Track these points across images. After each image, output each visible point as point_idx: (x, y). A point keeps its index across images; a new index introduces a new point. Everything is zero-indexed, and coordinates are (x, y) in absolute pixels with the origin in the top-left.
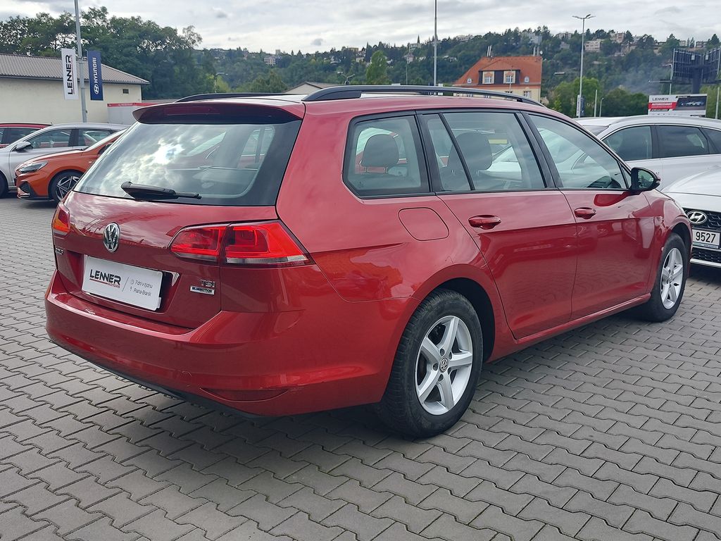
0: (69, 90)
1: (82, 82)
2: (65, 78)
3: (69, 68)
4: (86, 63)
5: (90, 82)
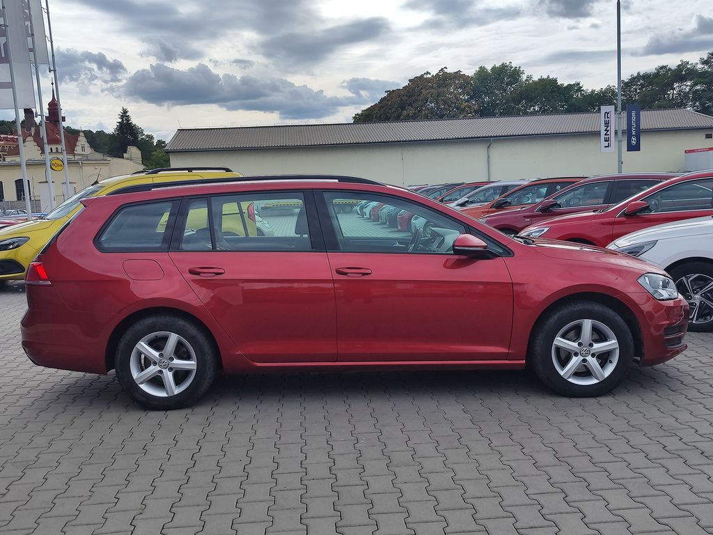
0: (606, 144)
1: (620, 133)
2: (603, 133)
3: (607, 124)
4: (624, 115)
5: (628, 133)
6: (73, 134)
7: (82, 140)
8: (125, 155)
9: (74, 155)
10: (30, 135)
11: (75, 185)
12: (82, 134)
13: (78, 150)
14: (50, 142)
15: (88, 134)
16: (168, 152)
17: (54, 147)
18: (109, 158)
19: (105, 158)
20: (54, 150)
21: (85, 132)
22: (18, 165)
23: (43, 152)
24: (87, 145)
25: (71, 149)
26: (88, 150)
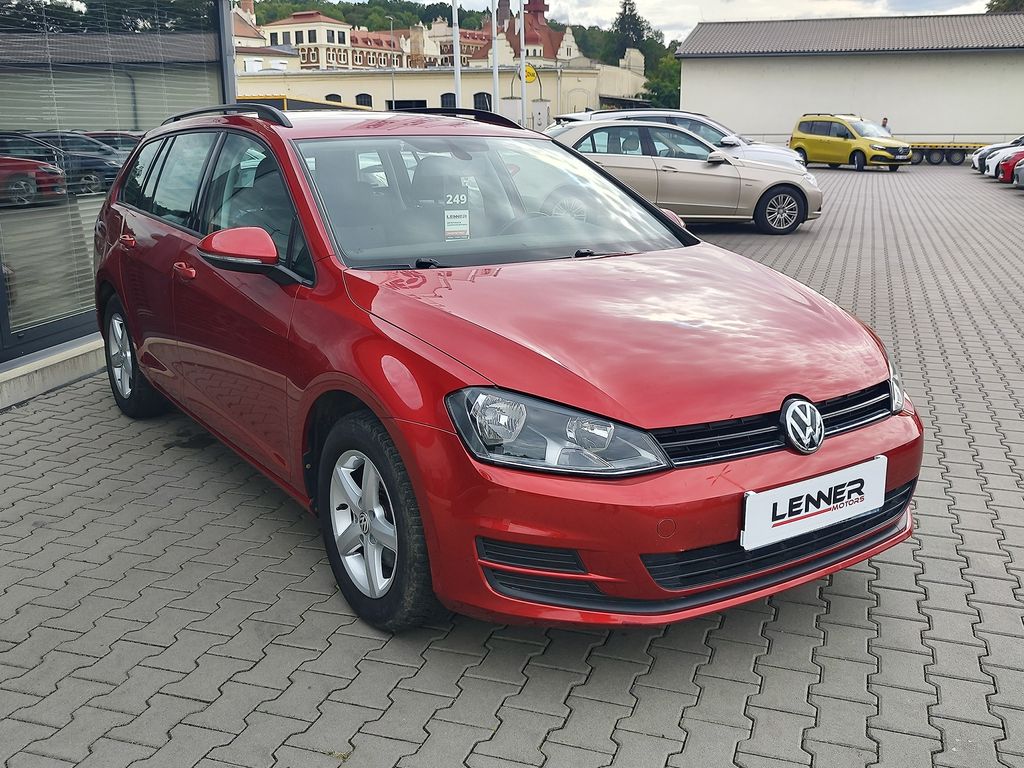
6: (557, 30)
7: (569, 40)
8: (622, 62)
9: (557, 60)
10: (502, 31)
11: (548, 104)
12: (569, 30)
13: (562, 54)
14: (527, 42)
15: (578, 31)
16: (679, 58)
17: (531, 48)
18: (598, 66)
19: (593, 65)
20: (531, 53)
21: (573, 28)
22: (488, 72)
23: (517, 55)
24: (574, 46)
25: (552, 52)
26: (576, 53)
